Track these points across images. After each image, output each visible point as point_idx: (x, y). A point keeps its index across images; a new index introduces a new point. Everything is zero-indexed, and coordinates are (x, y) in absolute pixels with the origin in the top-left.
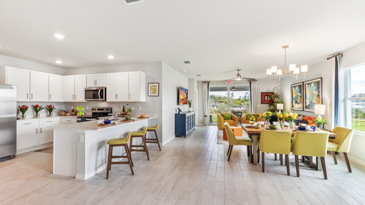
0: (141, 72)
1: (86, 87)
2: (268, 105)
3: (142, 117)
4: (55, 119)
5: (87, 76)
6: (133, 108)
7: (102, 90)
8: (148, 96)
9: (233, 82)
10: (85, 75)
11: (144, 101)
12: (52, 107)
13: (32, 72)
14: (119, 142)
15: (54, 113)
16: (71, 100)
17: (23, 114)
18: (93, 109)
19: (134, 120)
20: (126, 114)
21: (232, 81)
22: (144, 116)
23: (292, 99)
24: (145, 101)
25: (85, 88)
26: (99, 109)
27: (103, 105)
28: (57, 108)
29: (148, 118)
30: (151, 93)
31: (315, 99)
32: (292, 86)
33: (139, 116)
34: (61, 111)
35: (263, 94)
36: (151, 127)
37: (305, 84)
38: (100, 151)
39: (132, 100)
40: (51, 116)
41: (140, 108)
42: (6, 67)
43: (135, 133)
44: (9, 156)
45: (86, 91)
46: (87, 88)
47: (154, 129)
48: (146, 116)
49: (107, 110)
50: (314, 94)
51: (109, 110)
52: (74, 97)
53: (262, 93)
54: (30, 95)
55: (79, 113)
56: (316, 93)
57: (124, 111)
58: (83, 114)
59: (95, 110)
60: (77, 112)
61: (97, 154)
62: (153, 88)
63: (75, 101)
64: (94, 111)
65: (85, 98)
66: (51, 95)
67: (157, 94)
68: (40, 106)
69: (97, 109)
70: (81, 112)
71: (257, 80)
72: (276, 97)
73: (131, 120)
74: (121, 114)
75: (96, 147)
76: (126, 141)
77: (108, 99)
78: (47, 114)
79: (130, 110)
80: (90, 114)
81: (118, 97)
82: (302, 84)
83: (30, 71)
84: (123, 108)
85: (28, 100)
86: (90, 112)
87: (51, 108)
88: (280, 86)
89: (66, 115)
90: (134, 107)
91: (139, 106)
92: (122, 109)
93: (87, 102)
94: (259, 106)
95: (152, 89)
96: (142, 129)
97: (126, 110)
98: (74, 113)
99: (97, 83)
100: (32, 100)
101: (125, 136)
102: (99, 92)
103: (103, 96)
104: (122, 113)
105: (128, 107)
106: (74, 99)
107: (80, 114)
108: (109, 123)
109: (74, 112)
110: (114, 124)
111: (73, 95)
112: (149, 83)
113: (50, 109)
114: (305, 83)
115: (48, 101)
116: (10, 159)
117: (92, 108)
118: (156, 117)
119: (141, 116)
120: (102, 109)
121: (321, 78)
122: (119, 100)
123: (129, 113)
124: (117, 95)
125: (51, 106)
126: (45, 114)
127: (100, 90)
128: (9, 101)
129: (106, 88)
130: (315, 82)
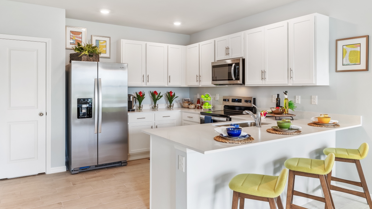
0: (316, 14)
1: (213, 61)
3: (319, 124)
4: (176, 113)
5: (215, 41)
6: (298, 101)
7: (237, 64)
8: (337, 71)
10: (212, 41)
11: (327, 83)
12: (173, 94)
13: (149, 43)
14: (256, 188)
15: (175, 104)
16: (195, 84)
17: (140, 104)
18: (225, 100)
19: (298, 131)
20: (281, 113)
22: (326, 121)
24: (328, 85)
25: (212, 63)
26: (234, 100)
27: (241, 92)
28: (179, 96)
29: (336, 125)
33: (313, 120)
34: (184, 101)
36: (347, 151)
38: (219, 195)
39: (296, 81)
40: (171, 107)
41: (316, 100)
42: (122, 40)
43: (300, 165)
44: (121, 162)
45: (214, 67)
46: (215, 62)
47: (356, 157)
48: (332, 121)
49: (246, 101)
51: (250, 102)
52: (198, 80)
54: (145, 78)
55: (205, 105)
57: (278, 105)
58: (211, 107)
59: (228, 100)
60: (203, 103)
61: (214, 200)
62: (349, 49)
63: (200, 86)
64: (227, 104)
65: (213, 80)
66: (170, 77)
67: (363, 66)
68: (158, 92)
69: (231, 100)
70: (207, 104)
73: (292, 129)
74: (272, 112)
75: (211, 185)
76: (273, 192)
77: (249, 81)
78: (167, 104)
79: (290, 104)
80: (220, 108)
81: (267, 76)
83: (146, 42)
84: (277, 100)
85: (144, 85)
86: (221, 105)
87: (172, 96)
89: (188, 108)
90: (301, 98)
91: (313, 97)
92: (275, 101)
93: (215, 86)
95: (348, 54)
96: (319, 153)
97: (283, 103)
98: (199, 105)
99: (230, 52)
100: (149, 84)
101: (278, 166)
102: (233, 68)
103: (238, 75)
104: (274, 110)
105: (286, 97)
106: (198, 82)
107: (207, 107)
108: (238, 135)
109: (200, 103)
110: (249, 138)
111: (197, 76)
112: (337, 40)
113: (170, 97)
115: (167, 86)
116: (121, 166)
117: (223, 97)
118: (360, 124)
119: (317, 120)
120: (239, 101)
122: (269, 81)
123: (290, 111)
124: (263, 72)
125: (171, 92)
126: (165, 105)
127: (234, 65)
128: (120, 86)
129: (244, 60)
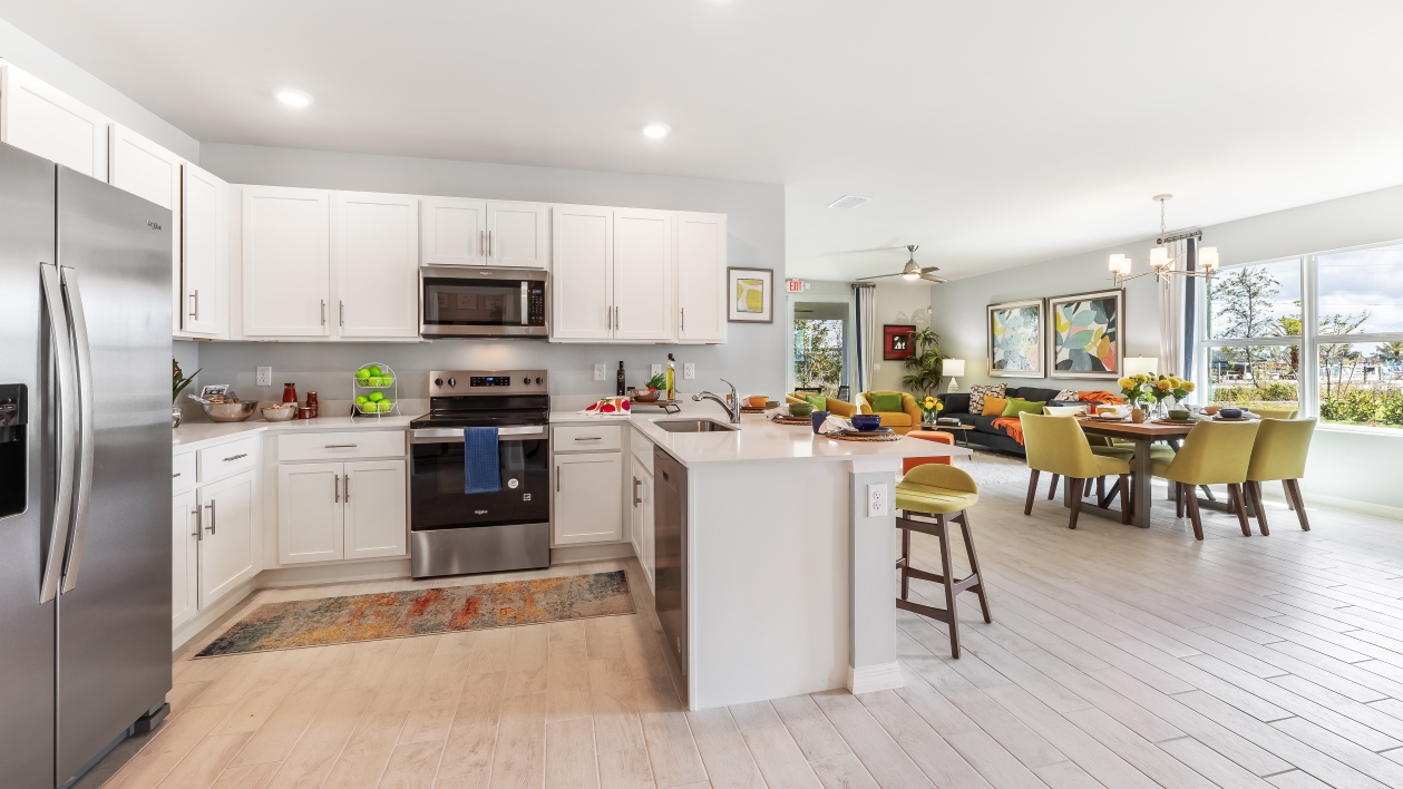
2: (902, 363)
9: (808, 286)
21: (806, 281)
23: (993, 346)
30: (740, 308)
31: (1094, 343)
32: (990, 308)
35: (888, 330)
37: (1055, 306)
50: (1092, 331)
53: (885, 326)
56: (1101, 329)
71: (874, 286)
72: (927, 339)
82: (1040, 303)
88: (930, 308)
94: (877, 367)
114: (1052, 301)
121: (1124, 292)
130: (1095, 302)
